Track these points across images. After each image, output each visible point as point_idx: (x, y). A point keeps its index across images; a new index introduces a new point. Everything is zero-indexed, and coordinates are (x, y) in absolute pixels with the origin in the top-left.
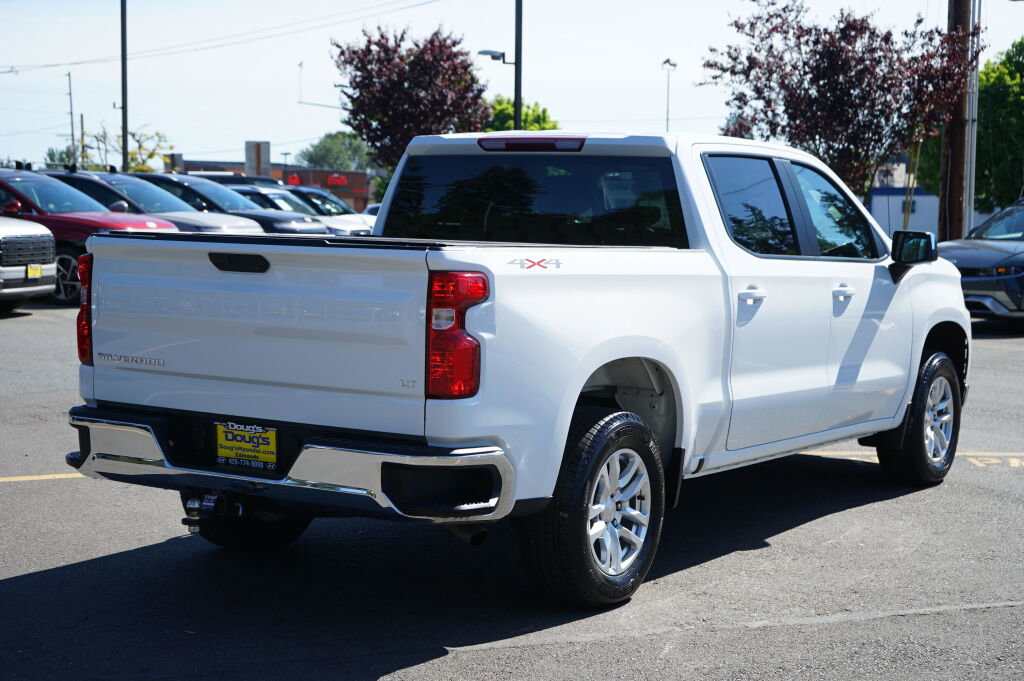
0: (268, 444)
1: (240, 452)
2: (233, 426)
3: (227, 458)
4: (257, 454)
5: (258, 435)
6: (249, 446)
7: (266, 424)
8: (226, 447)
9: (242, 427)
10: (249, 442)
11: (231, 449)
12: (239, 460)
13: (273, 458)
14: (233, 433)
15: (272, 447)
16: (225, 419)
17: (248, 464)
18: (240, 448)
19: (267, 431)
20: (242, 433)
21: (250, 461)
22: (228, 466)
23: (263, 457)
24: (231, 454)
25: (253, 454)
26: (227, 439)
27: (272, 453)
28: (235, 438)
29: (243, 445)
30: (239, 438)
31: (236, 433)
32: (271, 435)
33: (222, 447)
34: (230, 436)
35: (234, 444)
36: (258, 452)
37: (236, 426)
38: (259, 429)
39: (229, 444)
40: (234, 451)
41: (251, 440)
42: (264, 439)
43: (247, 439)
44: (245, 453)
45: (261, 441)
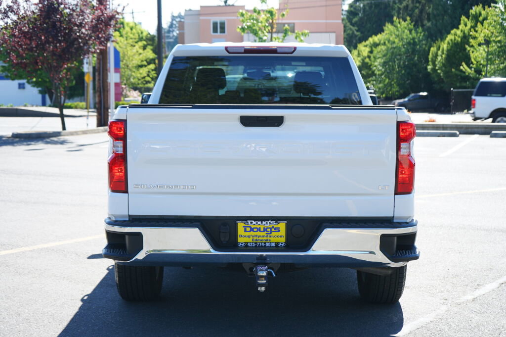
0: (279, 231)
1: (255, 238)
2: (251, 223)
3: (246, 243)
4: (269, 238)
5: (271, 226)
6: (264, 234)
7: (277, 219)
8: (244, 236)
10: (264, 231)
11: (249, 237)
12: (256, 243)
13: (283, 240)
14: (250, 227)
15: (283, 232)
16: (245, 219)
17: (263, 245)
18: (255, 236)
19: (278, 223)
20: (258, 227)
21: (265, 243)
22: (246, 247)
23: (274, 240)
24: (249, 240)
25: (266, 238)
26: (245, 231)
27: (283, 236)
28: (252, 230)
29: (259, 233)
30: (255, 230)
31: (253, 227)
32: (282, 226)
33: (241, 236)
34: (248, 229)
35: (252, 233)
36: (270, 236)
38: (273, 223)
39: (247, 234)
40: (251, 238)
41: (265, 230)
42: (275, 229)
43: (262, 230)
44: (260, 238)
45: (273, 230)
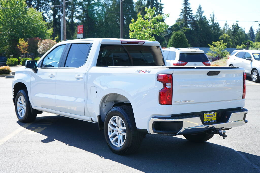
1: (208, 119)
3: (206, 121)
4: (212, 119)
5: (213, 114)
6: (210, 117)
7: (214, 111)
9: (210, 113)
12: (209, 121)
13: (215, 119)
15: (215, 116)
16: (206, 112)
18: (208, 118)
19: (215, 113)
23: (213, 119)
25: (211, 119)
31: (208, 115)
33: (205, 119)
34: (207, 116)
35: (208, 117)
36: (212, 118)
37: (209, 113)
38: (214, 112)
39: (207, 118)
44: (210, 119)
45: (213, 115)
